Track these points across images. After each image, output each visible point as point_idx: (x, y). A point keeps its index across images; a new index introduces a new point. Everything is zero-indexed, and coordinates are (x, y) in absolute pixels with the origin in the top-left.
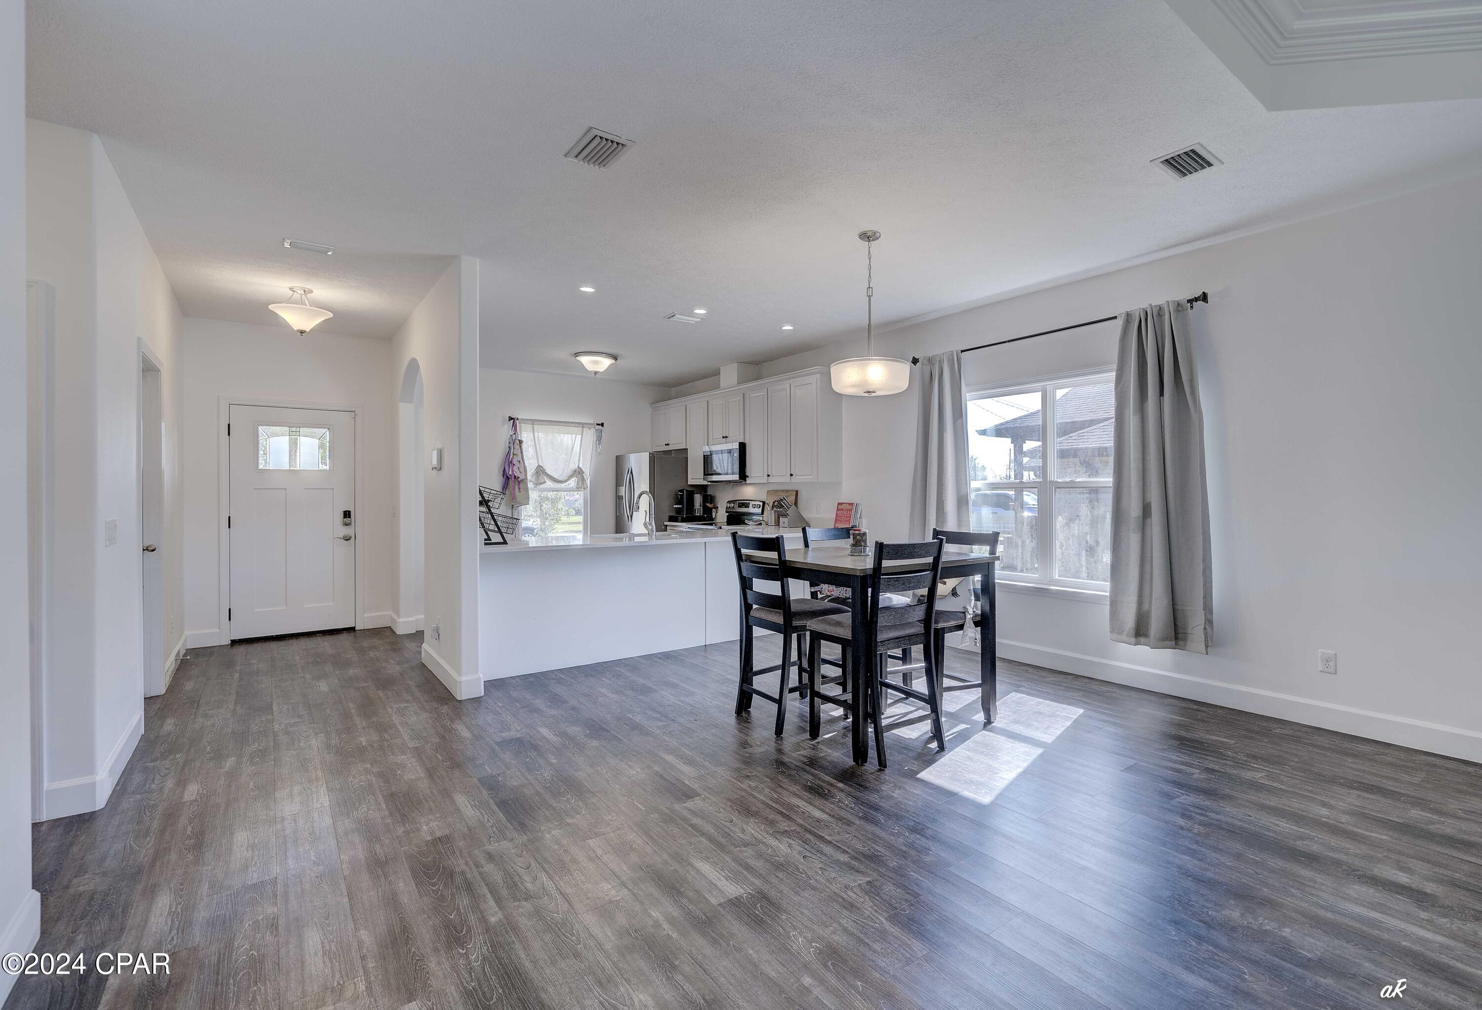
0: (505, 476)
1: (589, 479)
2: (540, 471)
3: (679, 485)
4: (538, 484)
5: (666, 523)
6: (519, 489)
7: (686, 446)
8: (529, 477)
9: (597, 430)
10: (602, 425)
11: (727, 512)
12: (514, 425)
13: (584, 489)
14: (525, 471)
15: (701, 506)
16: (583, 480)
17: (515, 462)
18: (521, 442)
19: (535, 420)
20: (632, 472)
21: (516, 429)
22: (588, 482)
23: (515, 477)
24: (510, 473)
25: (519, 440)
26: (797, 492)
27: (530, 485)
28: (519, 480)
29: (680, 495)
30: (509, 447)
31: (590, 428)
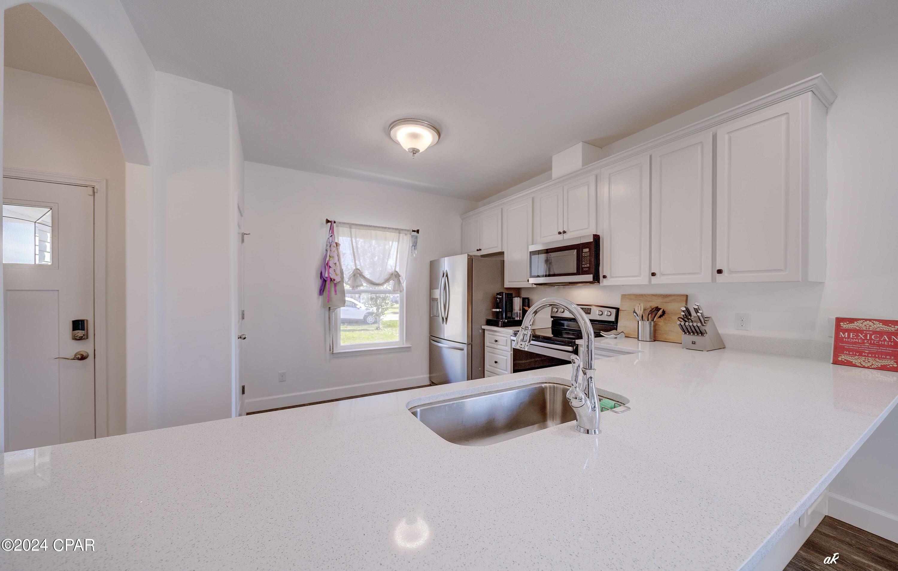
0: (322, 279)
1: (405, 282)
2: (357, 274)
3: (496, 288)
4: (355, 286)
5: (483, 327)
6: (336, 291)
7: (502, 249)
8: (346, 279)
9: (412, 236)
10: (418, 231)
11: (552, 317)
12: (331, 228)
13: (401, 291)
14: (342, 273)
15: (520, 310)
16: (399, 282)
17: (331, 264)
18: (337, 244)
19: (353, 224)
20: (447, 276)
21: (333, 232)
22: (404, 285)
23: (331, 279)
24: (327, 275)
25: (336, 243)
26: (687, 296)
27: (347, 287)
28: (335, 282)
29: (499, 298)
30: (327, 251)
31: (406, 234)
